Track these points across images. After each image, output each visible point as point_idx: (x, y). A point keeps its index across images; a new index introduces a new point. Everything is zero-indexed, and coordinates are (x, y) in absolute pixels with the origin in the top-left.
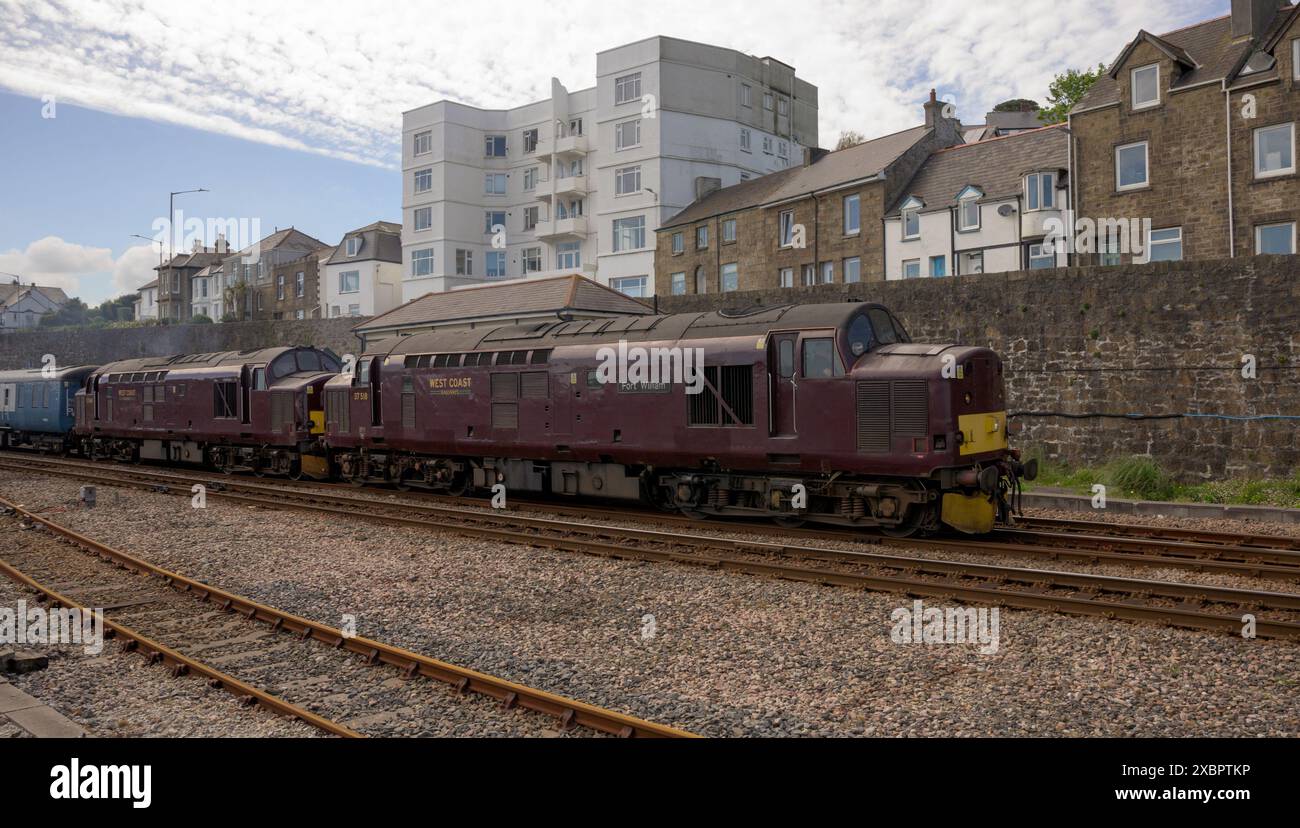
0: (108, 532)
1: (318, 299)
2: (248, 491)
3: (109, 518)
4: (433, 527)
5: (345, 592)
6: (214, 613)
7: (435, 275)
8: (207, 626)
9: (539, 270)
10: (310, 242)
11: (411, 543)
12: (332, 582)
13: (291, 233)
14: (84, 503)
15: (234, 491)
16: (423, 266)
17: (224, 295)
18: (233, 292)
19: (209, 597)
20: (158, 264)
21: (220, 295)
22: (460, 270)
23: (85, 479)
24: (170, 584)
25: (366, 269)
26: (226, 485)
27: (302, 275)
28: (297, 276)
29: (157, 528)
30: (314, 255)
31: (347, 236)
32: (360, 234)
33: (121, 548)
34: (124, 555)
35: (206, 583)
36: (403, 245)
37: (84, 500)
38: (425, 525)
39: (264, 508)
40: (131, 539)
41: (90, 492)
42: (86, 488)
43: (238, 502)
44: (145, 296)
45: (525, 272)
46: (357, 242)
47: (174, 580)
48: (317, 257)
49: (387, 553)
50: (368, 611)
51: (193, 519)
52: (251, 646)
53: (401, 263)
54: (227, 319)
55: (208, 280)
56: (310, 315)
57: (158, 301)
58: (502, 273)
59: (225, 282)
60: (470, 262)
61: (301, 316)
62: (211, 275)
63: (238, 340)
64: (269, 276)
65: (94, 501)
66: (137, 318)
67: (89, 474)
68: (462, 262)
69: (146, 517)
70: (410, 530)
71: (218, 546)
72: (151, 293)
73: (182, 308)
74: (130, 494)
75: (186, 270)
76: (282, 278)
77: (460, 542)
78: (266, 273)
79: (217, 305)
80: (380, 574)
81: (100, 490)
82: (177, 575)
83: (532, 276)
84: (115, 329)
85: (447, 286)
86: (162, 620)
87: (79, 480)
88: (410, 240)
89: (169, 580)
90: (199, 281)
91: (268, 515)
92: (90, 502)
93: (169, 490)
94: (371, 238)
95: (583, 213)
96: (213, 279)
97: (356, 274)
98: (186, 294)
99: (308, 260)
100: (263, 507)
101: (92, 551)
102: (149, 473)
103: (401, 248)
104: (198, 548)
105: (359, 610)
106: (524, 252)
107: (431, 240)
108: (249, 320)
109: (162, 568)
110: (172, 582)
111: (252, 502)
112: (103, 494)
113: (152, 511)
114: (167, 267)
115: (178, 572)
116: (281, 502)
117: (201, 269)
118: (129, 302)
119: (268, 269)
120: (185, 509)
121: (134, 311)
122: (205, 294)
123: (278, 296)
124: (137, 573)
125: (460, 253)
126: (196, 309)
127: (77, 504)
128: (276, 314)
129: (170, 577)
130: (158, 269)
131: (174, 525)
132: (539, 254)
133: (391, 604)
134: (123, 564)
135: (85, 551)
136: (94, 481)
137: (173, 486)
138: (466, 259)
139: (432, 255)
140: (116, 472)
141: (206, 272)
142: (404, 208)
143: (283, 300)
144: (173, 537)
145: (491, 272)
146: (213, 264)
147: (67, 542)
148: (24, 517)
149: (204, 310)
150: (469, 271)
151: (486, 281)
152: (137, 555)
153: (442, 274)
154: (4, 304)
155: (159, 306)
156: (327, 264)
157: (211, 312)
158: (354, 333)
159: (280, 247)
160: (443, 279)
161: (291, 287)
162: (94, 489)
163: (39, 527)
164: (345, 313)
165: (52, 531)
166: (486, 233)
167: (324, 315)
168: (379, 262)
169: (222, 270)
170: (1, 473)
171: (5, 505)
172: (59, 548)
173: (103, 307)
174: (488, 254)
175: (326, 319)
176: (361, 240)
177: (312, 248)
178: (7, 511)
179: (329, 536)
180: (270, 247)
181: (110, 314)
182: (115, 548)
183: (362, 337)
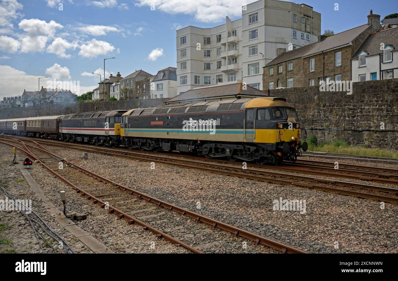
0: (94, 168)
1: (150, 93)
2: (135, 155)
3: (93, 164)
5: (179, 193)
6: (135, 199)
7: (188, 84)
8: (134, 204)
9: (222, 82)
10: (147, 74)
11: (195, 175)
12: (173, 189)
13: (140, 72)
15: (130, 155)
16: (184, 82)
17: (120, 92)
18: (123, 91)
19: (133, 193)
20: (99, 82)
21: (119, 91)
22: (196, 82)
23: (85, 151)
24: (119, 188)
25: (165, 83)
26: (127, 153)
27: (144, 85)
28: (143, 85)
29: (109, 168)
30: (148, 78)
31: (159, 72)
32: (163, 71)
33: (99, 175)
34: (101, 177)
35: (130, 188)
36: (177, 74)
37: (84, 157)
38: (198, 168)
39: (142, 161)
40: (102, 171)
41: (86, 155)
42: (85, 153)
43: (133, 159)
44: (95, 92)
45: (217, 83)
46: (162, 74)
47: (120, 186)
48: (149, 79)
49: (188, 178)
50: (189, 200)
51: (120, 165)
52: (151, 213)
53: (176, 80)
54: (121, 99)
55: (115, 86)
56: (147, 98)
57: (100, 94)
58: (210, 83)
59: (120, 87)
60: (199, 80)
61: (144, 98)
63: (126, 106)
64: (134, 85)
65: (87, 158)
66: (93, 99)
68: (196, 80)
69: (104, 163)
70: (193, 170)
71: (132, 175)
72: (97, 91)
73: (107, 96)
74: (98, 155)
75: (108, 84)
76: (138, 86)
77: (213, 175)
78: (133, 85)
79: (118, 95)
80: (189, 186)
81: (89, 154)
82: (120, 184)
83: (220, 84)
84: (87, 103)
85: (192, 88)
86: (118, 201)
87: (81, 150)
88: (179, 73)
89: (118, 187)
90: (112, 87)
91: (144, 163)
92: (86, 158)
93: (110, 154)
94: (167, 73)
95: (237, 62)
96: (116, 86)
97: (162, 84)
98: (108, 92)
99: (147, 80)
100: (141, 161)
101: (90, 175)
102: (101, 148)
103: (176, 76)
105: (186, 200)
106: (217, 76)
107: (187, 72)
108: (128, 99)
109: (114, 181)
110: (119, 187)
111: (137, 159)
112: (90, 155)
113: (106, 161)
114: (103, 83)
115: (120, 183)
116: (146, 159)
117: (113, 83)
118: (90, 94)
119: (134, 83)
120: (116, 161)
121: (92, 97)
122: (114, 91)
123: (137, 91)
124: (106, 184)
125: (196, 77)
126: (111, 96)
127: (82, 158)
128: (136, 98)
129: (118, 185)
130: (100, 84)
131: (114, 166)
132: (222, 76)
133: (197, 198)
134: (102, 180)
135: (88, 175)
137: (110, 153)
138: (198, 79)
139: (187, 78)
141: (114, 84)
142: (177, 62)
143: (139, 93)
144: (115, 171)
145: (206, 83)
146: (116, 82)
147: (82, 172)
148: (67, 163)
149: (114, 96)
150: (199, 83)
151: (205, 86)
152: (105, 177)
153: (190, 84)
154: (54, 95)
155: (100, 95)
156: (153, 81)
157: (116, 97)
158: (165, 103)
159: (138, 76)
160: (190, 86)
161: (141, 88)
162: (87, 154)
163: (72, 166)
164: (159, 97)
165: (76, 168)
166: (204, 70)
167: (152, 98)
168: (169, 80)
169: (119, 84)
170: (57, 148)
171: (60, 159)
172: (80, 174)
173: (82, 96)
174: (205, 77)
175: (153, 99)
176: (164, 73)
177: (147, 76)
178: (61, 160)
179: (167, 172)
180: (134, 76)
181: (85, 98)
182: (97, 174)
183: (168, 104)
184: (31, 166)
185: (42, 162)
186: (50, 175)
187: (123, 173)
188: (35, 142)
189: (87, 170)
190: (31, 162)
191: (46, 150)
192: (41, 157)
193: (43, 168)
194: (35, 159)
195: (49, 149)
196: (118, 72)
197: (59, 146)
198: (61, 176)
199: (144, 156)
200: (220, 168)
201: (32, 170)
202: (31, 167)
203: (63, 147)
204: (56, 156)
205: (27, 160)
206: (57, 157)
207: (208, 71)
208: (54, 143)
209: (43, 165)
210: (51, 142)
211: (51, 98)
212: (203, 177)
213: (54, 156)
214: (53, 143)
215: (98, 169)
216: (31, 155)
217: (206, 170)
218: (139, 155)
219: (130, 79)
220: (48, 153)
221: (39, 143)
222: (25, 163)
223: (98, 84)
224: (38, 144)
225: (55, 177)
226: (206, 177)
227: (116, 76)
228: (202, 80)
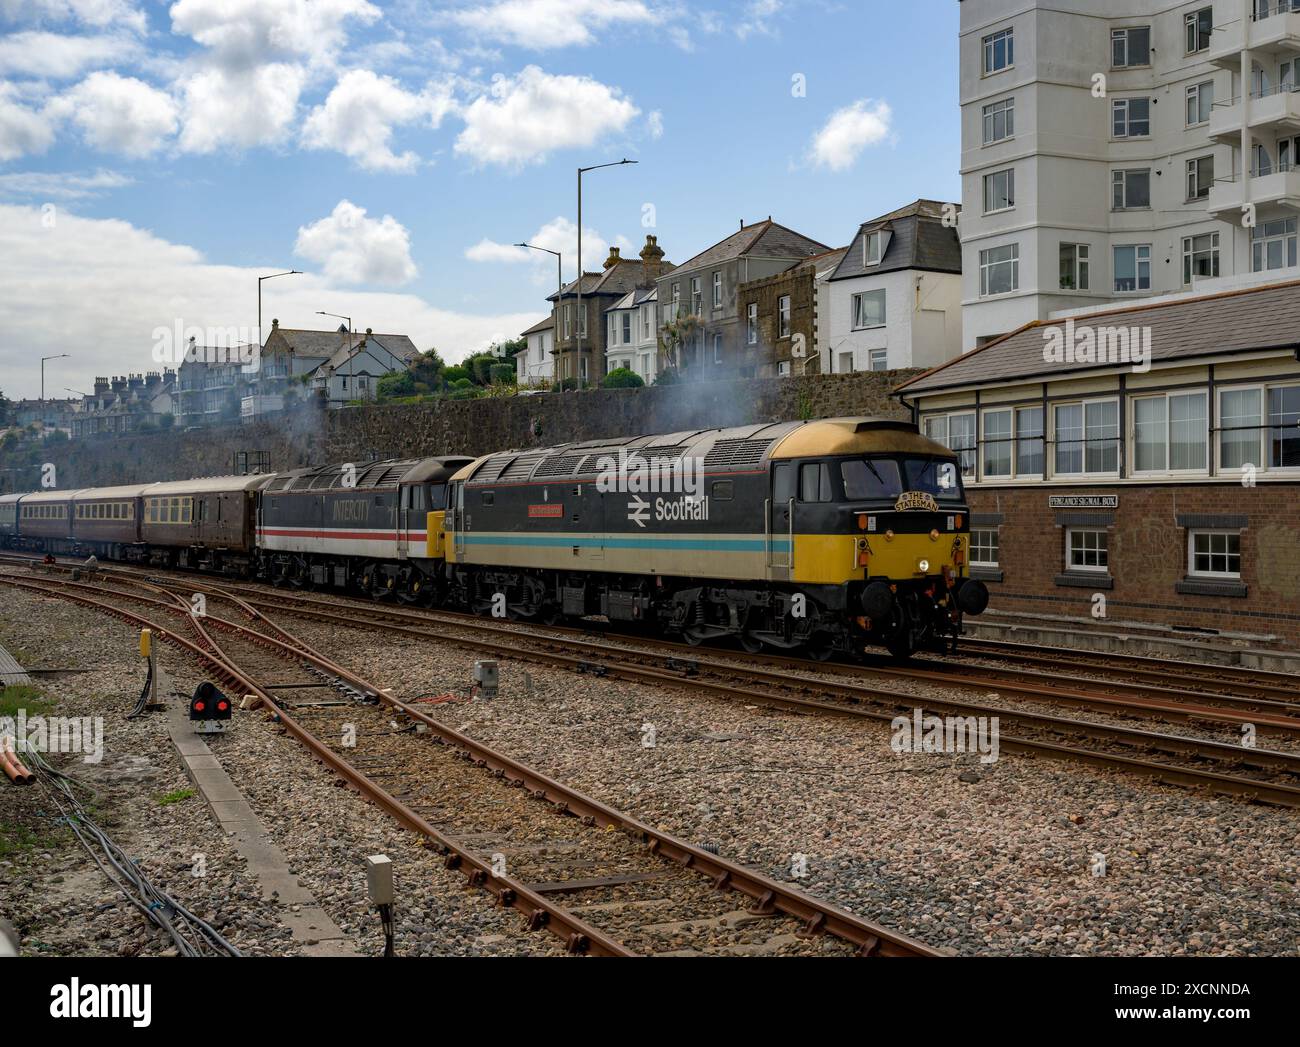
0: (528, 743)
1: (816, 341)
2: (737, 676)
3: (523, 719)
4: (1100, 763)
5: (978, 889)
6: (742, 915)
7: (1022, 291)
8: (737, 939)
9: (1216, 274)
10: (799, 243)
11: (1066, 793)
12: (947, 867)
13: (765, 230)
14: (480, 689)
15: (712, 675)
16: (1000, 281)
17: (659, 339)
18: (674, 335)
19: (730, 881)
20: (554, 290)
21: (652, 339)
22: (1067, 281)
23: (484, 650)
24: (656, 850)
25: (898, 287)
26: (697, 664)
27: (787, 301)
28: (779, 302)
29: (605, 741)
30: (807, 265)
31: (866, 229)
32: (888, 224)
33: (557, 776)
35: (715, 852)
36: (962, 240)
37: (480, 684)
38: (1082, 758)
39: (773, 709)
40: (570, 759)
41: (490, 672)
42: (483, 665)
43: (728, 697)
44: (533, 343)
45: (1188, 280)
46: (881, 240)
47: (661, 842)
48: (813, 267)
49: (1026, 811)
50: (1033, 933)
53: (959, 272)
54: (665, 379)
55: (631, 314)
56: (802, 370)
57: (556, 352)
58: (1145, 283)
59: (659, 316)
60: (1084, 266)
61: (786, 371)
62: (635, 308)
64: (733, 303)
65: (496, 687)
66: (522, 380)
68: (1070, 267)
69: (580, 719)
70: (1055, 768)
72: (541, 339)
73: (591, 363)
74: (547, 676)
75: (596, 302)
76: (754, 308)
78: (727, 302)
79: (646, 356)
80: (1034, 856)
81: (503, 666)
82: (660, 830)
83: (1204, 287)
84: (494, 401)
85: (1044, 311)
87: (461, 648)
88: (973, 231)
89: (653, 843)
90: (618, 318)
91: (788, 723)
92: (488, 689)
93: (608, 670)
94: (906, 231)
96: (640, 312)
97: (880, 295)
98: (597, 342)
99: (798, 275)
100: (771, 707)
101: (512, 777)
102: (565, 638)
103: (959, 249)
105: (1015, 930)
106: (1187, 242)
107: (1008, 229)
108: (702, 380)
109: (633, 815)
110: (658, 846)
111: (750, 699)
112: (510, 675)
113: (587, 708)
114: (570, 296)
115: (661, 826)
117: (618, 296)
118: (514, 350)
119: (730, 293)
120: (640, 706)
121: (515, 370)
122: (627, 339)
123: (747, 337)
124: (592, 825)
125: (1066, 249)
126: (614, 363)
127: (470, 690)
128: (743, 371)
129: (654, 837)
130: (554, 299)
132: (1216, 243)
133: (1076, 923)
134: (569, 806)
135: (500, 777)
136: (493, 652)
137: (608, 664)
138: (1079, 260)
139: (1016, 255)
141: (627, 302)
142: (962, 175)
143: (756, 346)
144: (639, 760)
145: (1123, 283)
146: (638, 288)
147: (468, 758)
148: (395, 711)
149: (627, 365)
150: (1084, 285)
151: (1115, 299)
152: (586, 790)
153: (1035, 290)
154: (329, 364)
155: (556, 360)
156: (831, 280)
157: (637, 369)
158: (898, 398)
159: (751, 254)
160: (1036, 298)
161: (769, 320)
162: (494, 665)
163: (421, 729)
164: (862, 364)
165: (441, 737)
166: (1114, 210)
167: (824, 369)
168: (920, 273)
169: (655, 297)
170: (347, 633)
171: (363, 688)
172: (458, 769)
173: (469, 363)
174: (1117, 249)
175: (833, 376)
176: (889, 234)
177: (802, 253)
178: (368, 698)
179: (908, 771)
180: (732, 254)
181: (479, 375)
182: (546, 774)
183: (912, 404)
184: (223, 722)
185: (276, 703)
186: (314, 770)
187: (676, 772)
188: (240, 600)
189: (494, 752)
190: (227, 701)
191: (293, 642)
192: (270, 677)
193: (282, 733)
194: (243, 690)
195: (309, 638)
196: (649, 238)
197: (354, 625)
198: (367, 781)
199: (785, 684)
200: (1204, 760)
201: (230, 746)
202: (223, 730)
203: (374, 628)
204: (341, 677)
205: (206, 693)
206: (349, 681)
207: (1135, 218)
208: (332, 608)
209: (279, 720)
210: (316, 605)
211: (317, 380)
212: (1112, 807)
213: (334, 673)
214: (326, 607)
215: (551, 745)
216: (223, 670)
217: (1128, 768)
218: (758, 680)
219: (712, 273)
220: (305, 658)
221: (259, 608)
222: (200, 706)
223: (548, 299)
224: (254, 611)
225: (341, 784)
226: (1130, 806)
227: (640, 258)
228: (1101, 268)
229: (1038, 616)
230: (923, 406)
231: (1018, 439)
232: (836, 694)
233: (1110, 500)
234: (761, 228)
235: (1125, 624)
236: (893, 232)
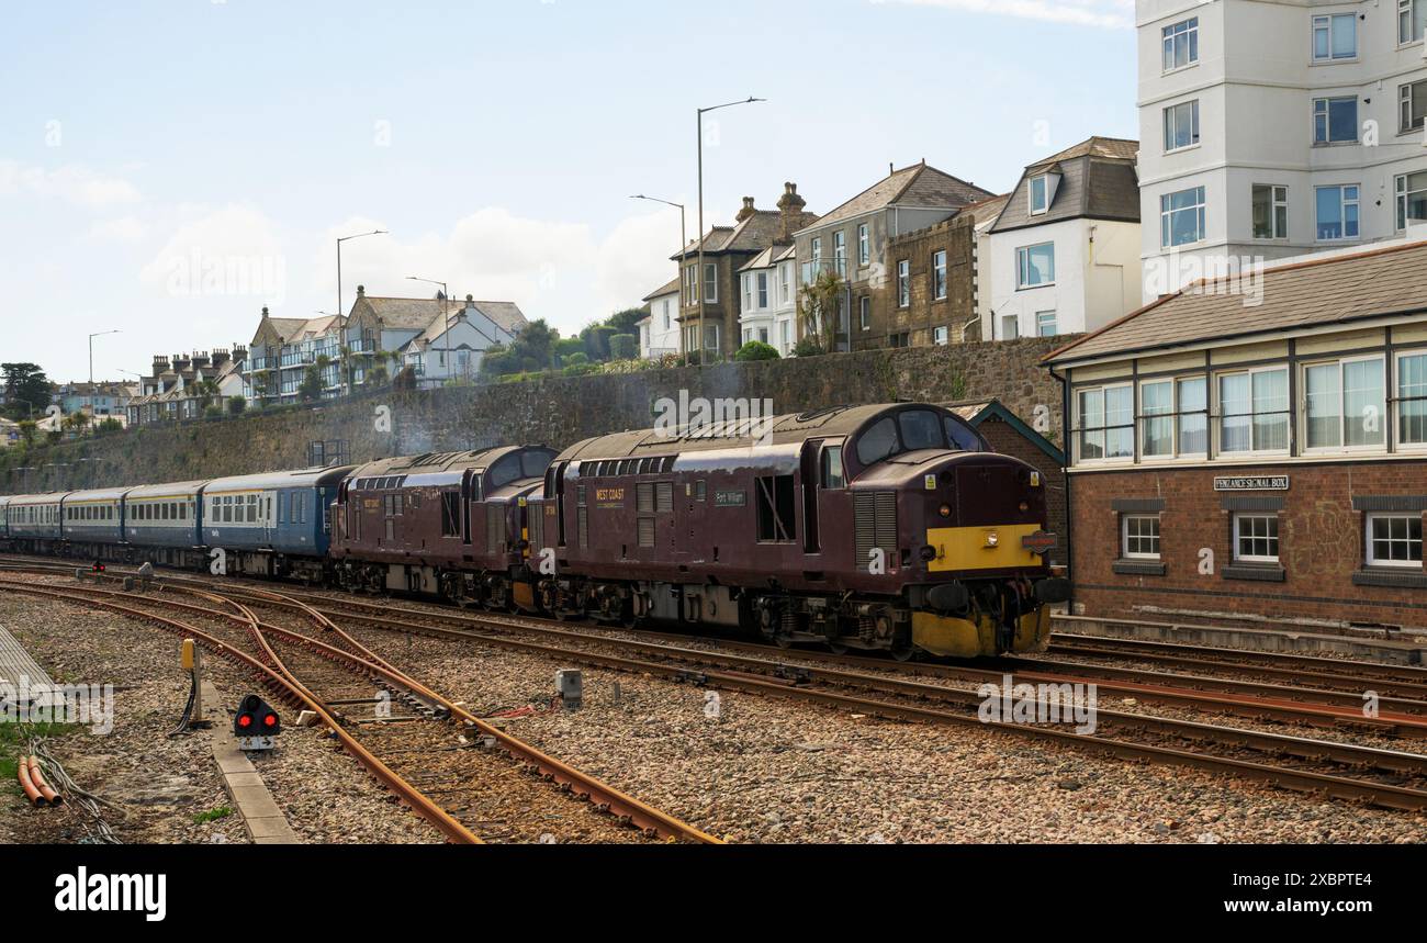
0: (604, 756)
1: (976, 303)
3: (605, 731)
4: (1215, 768)
7: (1209, 241)
10: (958, 189)
11: (1170, 799)
13: (917, 175)
14: (561, 701)
15: (825, 683)
17: (799, 302)
18: (814, 296)
20: (679, 248)
21: (790, 303)
22: (1261, 229)
25: (1069, 237)
27: (942, 257)
28: (933, 260)
30: (965, 215)
31: (1029, 172)
32: (1055, 166)
33: (627, 788)
34: (632, 800)
36: (1139, 185)
37: (562, 695)
39: (881, 718)
40: (644, 772)
41: (571, 681)
42: (565, 674)
43: (834, 706)
44: (657, 308)
45: (1400, 226)
46: (1049, 183)
48: (972, 217)
49: (1121, 817)
51: (751, 737)
54: (805, 349)
55: (767, 272)
56: (960, 336)
57: (680, 320)
58: (1353, 229)
59: (798, 277)
60: (1281, 211)
61: (942, 339)
62: (771, 267)
63: (827, 389)
64: (881, 259)
65: (579, 699)
66: (646, 352)
67: (570, 649)
68: (1265, 211)
69: (669, 730)
70: (1167, 773)
71: (797, 790)
72: (667, 304)
73: (723, 332)
75: (728, 260)
76: (906, 265)
78: (875, 257)
79: (785, 324)
83: (1417, 233)
84: (610, 376)
88: (1155, 172)
90: (753, 278)
91: (889, 732)
92: (570, 700)
93: (709, 679)
94: (1076, 173)
96: (777, 272)
97: (1047, 249)
98: (729, 306)
99: (955, 226)
100: (879, 717)
101: (578, 791)
103: (1138, 191)
104: (762, 792)
106: (1400, 181)
107: (1200, 167)
108: (845, 350)
111: (858, 707)
112: (595, 685)
113: (677, 719)
114: (695, 254)
116: (911, 707)
117: (753, 253)
118: (630, 322)
119: (878, 248)
121: (638, 341)
122: (763, 303)
123: (898, 298)
125: (1260, 192)
126: (748, 331)
127: (550, 702)
128: (895, 338)
130: (678, 258)
131: (718, 747)
134: (633, 819)
136: (577, 660)
137: (712, 673)
138: (1275, 204)
139: (1202, 200)
140: (615, 645)
141: (763, 260)
143: (909, 309)
144: (716, 771)
145: (1328, 229)
146: (775, 244)
147: (536, 773)
148: (466, 725)
149: (763, 333)
150: (1281, 232)
151: (1319, 249)
152: (656, 802)
153: (1225, 241)
154: (423, 337)
155: (682, 329)
156: (992, 232)
157: (775, 339)
158: (1047, 369)
159: (903, 204)
160: (1226, 247)
161: (922, 281)
162: (578, 674)
163: (489, 743)
164: (1028, 330)
165: (507, 751)
166: (1315, 145)
167: (986, 337)
168: (1094, 223)
169: (793, 255)
171: (434, 702)
172: (521, 784)
173: (587, 334)
174: (1319, 190)
175: (990, 344)
176: (1056, 179)
177: (960, 200)
178: (438, 712)
179: (1005, 779)
180: (881, 204)
181: (599, 348)
182: (615, 787)
183: (1063, 375)
184: (270, 738)
185: (335, 718)
186: (365, 787)
188: (312, 610)
189: (566, 766)
190: (277, 717)
191: (365, 654)
192: (333, 692)
193: (338, 750)
194: (298, 704)
195: (376, 649)
196: (787, 185)
198: (422, 798)
199: (901, 693)
200: (1336, 764)
201: (276, 763)
202: (271, 746)
204: (412, 691)
205: (252, 706)
206: (420, 695)
207: (1340, 153)
209: (336, 736)
211: (410, 355)
212: (1214, 813)
213: (405, 686)
215: (628, 758)
216: (283, 685)
217: (1243, 772)
219: (857, 226)
220: (376, 672)
221: (333, 618)
222: (245, 721)
223: (673, 259)
224: (326, 621)
225: (393, 800)
226: (1233, 810)
227: (778, 209)
228: (1301, 213)
229: (1204, 613)
230: (1076, 378)
231: (1178, 414)
232: (955, 701)
233: (1280, 482)
234: (913, 172)
235: (1297, 621)
236: (1062, 175)
